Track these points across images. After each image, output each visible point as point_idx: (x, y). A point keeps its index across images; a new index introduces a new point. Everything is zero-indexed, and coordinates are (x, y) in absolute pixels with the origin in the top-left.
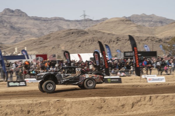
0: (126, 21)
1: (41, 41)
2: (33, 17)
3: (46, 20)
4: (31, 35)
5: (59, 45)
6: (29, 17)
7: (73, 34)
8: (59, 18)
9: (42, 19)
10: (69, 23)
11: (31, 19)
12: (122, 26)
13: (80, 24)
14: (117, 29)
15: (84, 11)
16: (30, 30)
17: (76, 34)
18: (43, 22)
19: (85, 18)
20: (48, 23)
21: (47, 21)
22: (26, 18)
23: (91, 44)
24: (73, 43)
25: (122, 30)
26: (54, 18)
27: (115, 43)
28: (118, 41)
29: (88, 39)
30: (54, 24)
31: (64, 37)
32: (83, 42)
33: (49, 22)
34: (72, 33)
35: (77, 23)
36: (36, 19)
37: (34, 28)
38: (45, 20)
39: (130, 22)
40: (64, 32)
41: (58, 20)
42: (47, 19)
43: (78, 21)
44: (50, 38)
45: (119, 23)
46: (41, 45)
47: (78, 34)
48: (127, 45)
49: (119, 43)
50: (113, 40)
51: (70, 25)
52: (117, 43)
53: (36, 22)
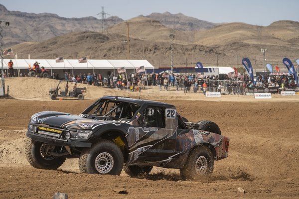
0: (153, 22)
1: (45, 47)
2: (14, 12)
3: (32, 17)
4: (13, 37)
5: (77, 53)
6: (9, 11)
7: (88, 39)
8: (51, 14)
9: (27, 15)
10: (64, 22)
11: (12, 15)
12: (149, 29)
13: (79, 23)
14: (142, 33)
15: (103, 8)
16: (10, 30)
17: (92, 38)
18: (28, 19)
19: (103, 16)
20: (35, 21)
21: (34, 18)
22: (5, 13)
23: (120, 53)
24: (96, 51)
25: (149, 35)
26: (44, 15)
27: (152, 52)
28: (156, 50)
29: (116, 47)
30: (44, 23)
31: (76, 41)
32: (110, 50)
33: (37, 19)
34: (87, 37)
35: (76, 22)
36: (19, 14)
37: (15, 28)
38: (30, 17)
39: (158, 24)
40: (75, 35)
41: (49, 17)
42: (34, 16)
43: (76, 19)
44: (56, 43)
45: (143, 25)
46: (48, 53)
47: (95, 39)
48: (168, 56)
49: (158, 52)
50: (149, 48)
51: (66, 25)
52: (155, 52)
53: (18, 18)
